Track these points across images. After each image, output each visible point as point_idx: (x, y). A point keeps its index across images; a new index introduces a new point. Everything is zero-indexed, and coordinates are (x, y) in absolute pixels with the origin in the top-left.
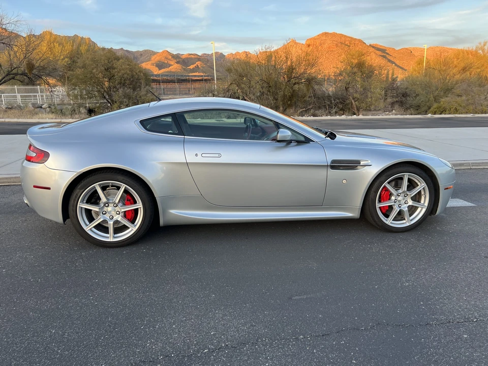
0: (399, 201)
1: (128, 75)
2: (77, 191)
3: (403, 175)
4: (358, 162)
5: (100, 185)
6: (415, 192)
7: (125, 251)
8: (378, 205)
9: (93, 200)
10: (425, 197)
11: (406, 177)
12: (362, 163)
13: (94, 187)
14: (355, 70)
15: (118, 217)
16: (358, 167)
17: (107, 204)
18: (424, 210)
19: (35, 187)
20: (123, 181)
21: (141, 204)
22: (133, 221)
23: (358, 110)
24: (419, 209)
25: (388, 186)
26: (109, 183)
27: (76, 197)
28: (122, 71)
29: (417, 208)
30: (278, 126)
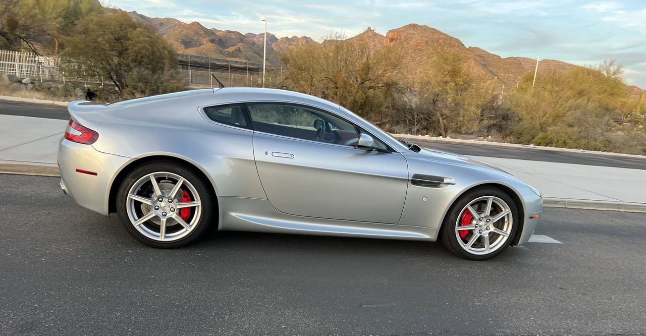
0: (481, 226)
1: (147, 50)
2: (128, 180)
3: (488, 198)
4: (442, 179)
5: (155, 175)
6: (497, 218)
7: (177, 253)
8: (457, 228)
9: (145, 193)
10: (508, 225)
11: (491, 200)
12: (445, 181)
13: (149, 177)
14: (447, 79)
15: (172, 215)
16: (441, 185)
17: (160, 199)
18: (506, 238)
19: (77, 171)
20: (182, 174)
21: (200, 201)
22: (188, 221)
23: (446, 131)
24: (501, 237)
25: (471, 209)
26: (165, 174)
27: (126, 187)
28: (139, 44)
29: (499, 235)
30: (359, 130)
